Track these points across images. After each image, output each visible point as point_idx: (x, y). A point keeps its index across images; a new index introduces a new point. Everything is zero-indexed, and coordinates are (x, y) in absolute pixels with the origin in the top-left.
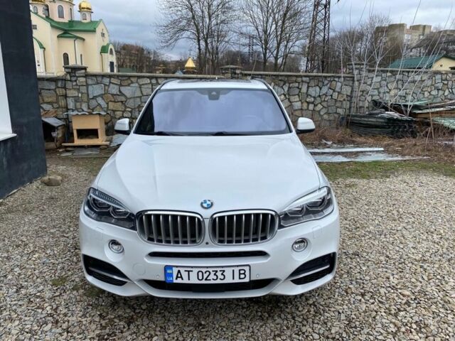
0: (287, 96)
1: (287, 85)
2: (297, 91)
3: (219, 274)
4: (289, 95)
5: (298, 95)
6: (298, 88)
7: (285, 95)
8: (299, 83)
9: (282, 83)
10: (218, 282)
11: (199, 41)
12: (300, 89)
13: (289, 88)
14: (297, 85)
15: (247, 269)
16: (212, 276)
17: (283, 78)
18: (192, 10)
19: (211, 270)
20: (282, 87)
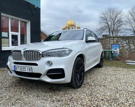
0: (128, 44)
1: (128, 40)
2: (132, 42)
3: (24, 69)
4: (129, 43)
5: (133, 44)
6: (133, 41)
7: (127, 44)
8: (133, 39)
9: (126, 39)
10: (24, 71)
11: (110, 32)
12: (134, 41)
13: (129, 41)
14: (132, 40)
15: (31, 68)
16: (23, 70)
17: (126, 38)
18: (108, 24)
19: (22, 67)
20: (126, 41)
